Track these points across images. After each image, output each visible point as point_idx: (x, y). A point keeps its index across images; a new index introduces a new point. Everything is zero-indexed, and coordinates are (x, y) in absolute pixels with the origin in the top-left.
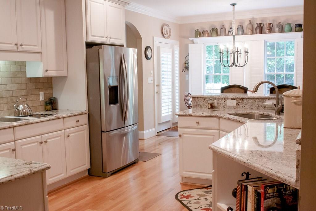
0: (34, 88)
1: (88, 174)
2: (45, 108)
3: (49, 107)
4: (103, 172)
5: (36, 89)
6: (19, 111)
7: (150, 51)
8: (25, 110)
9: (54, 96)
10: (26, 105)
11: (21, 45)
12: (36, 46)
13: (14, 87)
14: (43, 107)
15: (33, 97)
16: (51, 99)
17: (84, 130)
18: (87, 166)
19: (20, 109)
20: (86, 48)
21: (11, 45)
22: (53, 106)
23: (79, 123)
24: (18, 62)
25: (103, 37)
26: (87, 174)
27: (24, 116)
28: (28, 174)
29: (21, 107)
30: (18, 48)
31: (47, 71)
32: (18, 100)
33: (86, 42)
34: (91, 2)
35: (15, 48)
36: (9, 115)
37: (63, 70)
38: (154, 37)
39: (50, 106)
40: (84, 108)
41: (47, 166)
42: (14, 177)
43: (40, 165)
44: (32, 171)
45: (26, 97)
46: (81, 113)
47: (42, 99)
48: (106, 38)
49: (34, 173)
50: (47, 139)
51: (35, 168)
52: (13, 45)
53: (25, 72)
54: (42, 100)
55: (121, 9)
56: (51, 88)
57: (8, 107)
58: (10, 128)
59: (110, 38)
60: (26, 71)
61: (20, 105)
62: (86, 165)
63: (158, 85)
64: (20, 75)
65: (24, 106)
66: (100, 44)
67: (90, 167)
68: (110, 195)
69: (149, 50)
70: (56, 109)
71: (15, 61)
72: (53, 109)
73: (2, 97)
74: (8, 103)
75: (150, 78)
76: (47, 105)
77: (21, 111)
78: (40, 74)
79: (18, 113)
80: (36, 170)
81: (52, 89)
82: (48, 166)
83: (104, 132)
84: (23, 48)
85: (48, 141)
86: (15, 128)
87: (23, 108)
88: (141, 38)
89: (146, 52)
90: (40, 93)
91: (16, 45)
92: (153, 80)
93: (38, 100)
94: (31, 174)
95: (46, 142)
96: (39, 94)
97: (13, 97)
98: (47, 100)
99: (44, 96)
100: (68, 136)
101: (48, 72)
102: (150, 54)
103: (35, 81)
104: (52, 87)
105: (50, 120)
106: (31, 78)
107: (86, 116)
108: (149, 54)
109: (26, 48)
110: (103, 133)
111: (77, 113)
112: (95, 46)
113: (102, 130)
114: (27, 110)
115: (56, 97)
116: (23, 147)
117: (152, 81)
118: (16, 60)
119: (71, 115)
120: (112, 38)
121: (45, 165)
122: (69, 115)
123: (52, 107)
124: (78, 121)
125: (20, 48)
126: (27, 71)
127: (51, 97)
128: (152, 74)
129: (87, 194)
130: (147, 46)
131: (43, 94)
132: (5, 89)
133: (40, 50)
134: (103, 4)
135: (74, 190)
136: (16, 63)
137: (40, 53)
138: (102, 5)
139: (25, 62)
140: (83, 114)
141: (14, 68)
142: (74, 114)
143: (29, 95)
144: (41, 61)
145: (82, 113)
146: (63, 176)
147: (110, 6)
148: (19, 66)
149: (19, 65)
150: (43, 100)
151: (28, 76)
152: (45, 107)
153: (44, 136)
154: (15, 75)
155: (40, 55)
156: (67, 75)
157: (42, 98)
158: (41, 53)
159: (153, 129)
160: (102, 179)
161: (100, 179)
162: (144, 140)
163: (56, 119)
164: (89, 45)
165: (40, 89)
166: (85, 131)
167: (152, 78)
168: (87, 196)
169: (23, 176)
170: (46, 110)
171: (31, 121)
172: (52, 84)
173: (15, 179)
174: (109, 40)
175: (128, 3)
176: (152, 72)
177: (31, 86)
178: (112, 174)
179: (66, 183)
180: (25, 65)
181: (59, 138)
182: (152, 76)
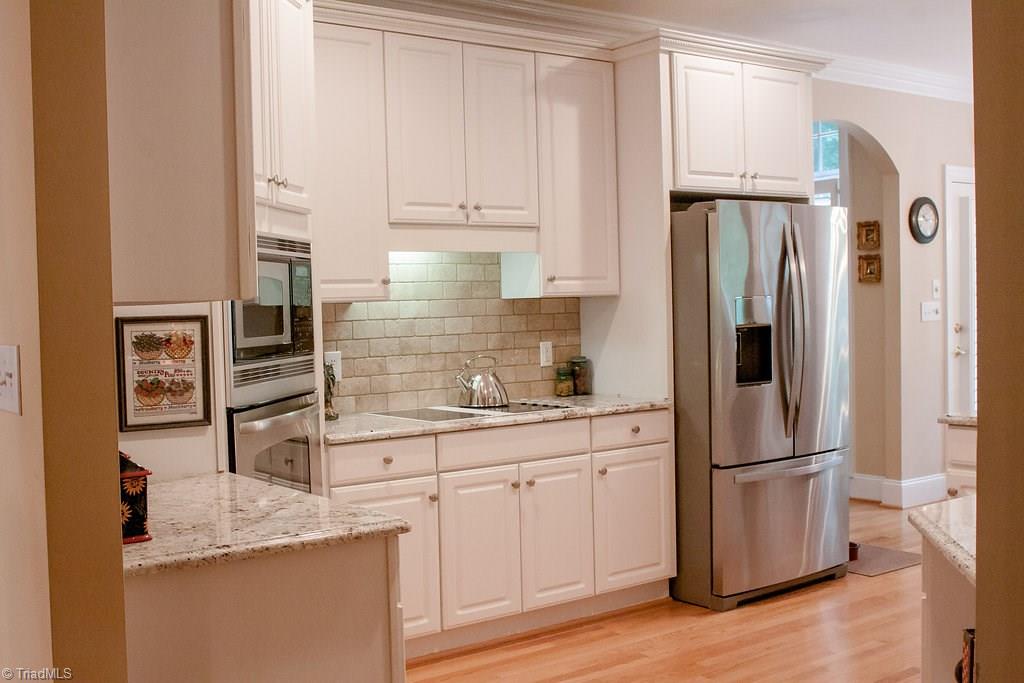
0: (524, 328)
1: (671, 594)
2: (555, 389)
3: (568, 385)
4: (712, 594)
5: (528, 331)
6: (472, 393)
7: (932, 212)
8: (489, 393)
9: (582, 355)
10: (491, 379)
11: (477, 208)
12: (521, 208)
13: (465, 326)
14: (551, 384)
15: (518, 356)
16: (574, 363)
17: (658, 458)
18: (666, 568)
19: (475, 386)
20: (671, 211)
21: (448, 209)
22: (577, 381)
23: (642, 436)
24: (480, 255)
25: (731, 175)
26: (668, 594)
27: (484, 408)
28: (341, 538)
29: (477, 382)
30: (469, 218)
31: (552, 279)
32: (468, 362)
33: (671, 192)
34: (688, 71)
35: (460, 217)
36: (448, 404)
37: (605, 278)
38: (948, 167)
39: (570, 383)
40: (660, 391)
41: (398, 524)
42: (302, 540)
43: (382, 519)
44: (354, 532)
45: (496, 355)
46: (648, 406)
47: (548, 361)
48: (741, 177)
49: (357, 538)
50: (535, 476)
51: (364, 525)
52: (455, 208)
53: (496, 283)
54: (546, 364)
55: (796, 84)
56: (577, 329)
57: (444, 381)
58: (424, 435)
59: (754, 177)
60: (500, 282)
61: (474, 376)
62: (663, 566)
63: (961, 329)
64: (481, 293)
65: (485, 379)
66: (709, 197)
67: (676, 575)
68: (708, 662)
69: (925, 210)
70: (587, 393)
71: (470, 253)
72: (576, 393)
73: (429, 354)
74: (444, 369)
75: (931, 306)
76: (561, 381)
77: (477, 394)
78: (534, 290)
79: (469, 399)
80: (366, 529)
81: (580, 334)
82: (403, 524)
83: (717, 467)
84: (483, 216)
85: (537, 481)
86: (440, 437)
87: (482, 384)
88: (897, 173)
89: (914, 219)
90: (541, 343)
91: (462, 207)
92: (940, 311)
93: (534, 364)
94: (348, 538)
95: (531, 483)
96: (539, 348)
97: (460, 354)
98: (564, 365)
99: (554, 355)
100: (603, 472)
101: (556, 282)
102: (932, 222)
103: (527, 309)
104: (579, 329)
105: (545, 421)
106: (514, 299)
107: (668, 418)
108: (926, 224)
109: (491, 215)
110: (715, 471)
111: (633, 407)
112: (697, 204)
113: (714, 461)
114: (493, 391)
115: (588, 358)
116: (461, 492)
117: (937, 312)
118: (472, 250)
119: (613, 409)
120: (762, 177)
121: (395, 520)
122: (608, 409)
123: (575, 385)
124: (636, 430)
125: (475, 217)
126: (503, 280)
127: (574, 358)
128: (937, 290)
129: (643, 650)
130: (916, 197)
131: (550, 350)
132: (437, 332)
133: (533, 220)
134: (732, 74)
135: (612, 634)
136: (472, 258)
137: (536, 230)
138: (729, 76)
139: (498, 255)
140: (653, 409)
141: (466, 273)
142: (626, 408)
143: (506, 349)
144: (538, 252)
145: (652, 406)
146: (581, 590)
147: (755, 77)
148: (481, 268)
149: (481, 264)
150: (550, 364)
151: (506, 295)
152: (556, 386)
153: (524, 465)
154: (468, 290)
155: (533, 235)
156: (618, 293)
157: (547, 357)
158: (538, 228)
159: (940, 477)
160: (706, 614)
161: (700, 615)
162: (901, 509)
163: (565, 419)
164: (681, 201)
165: (541, 333)
166: (662, 460)
167: (937, 305)
168: (641, 656)
169: (326, 539)
170: (559, 396)
171: (488, 421)
172: (579, 319)
173: (303, 545)
174: (754, 185)
175: (823, 64)
176: (937, 283)
177: (513, 323)
178: (741, 604)
179: (593, 612)
180: (499, 263)
181: (575, 475)
182: (937, 295)
